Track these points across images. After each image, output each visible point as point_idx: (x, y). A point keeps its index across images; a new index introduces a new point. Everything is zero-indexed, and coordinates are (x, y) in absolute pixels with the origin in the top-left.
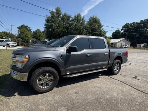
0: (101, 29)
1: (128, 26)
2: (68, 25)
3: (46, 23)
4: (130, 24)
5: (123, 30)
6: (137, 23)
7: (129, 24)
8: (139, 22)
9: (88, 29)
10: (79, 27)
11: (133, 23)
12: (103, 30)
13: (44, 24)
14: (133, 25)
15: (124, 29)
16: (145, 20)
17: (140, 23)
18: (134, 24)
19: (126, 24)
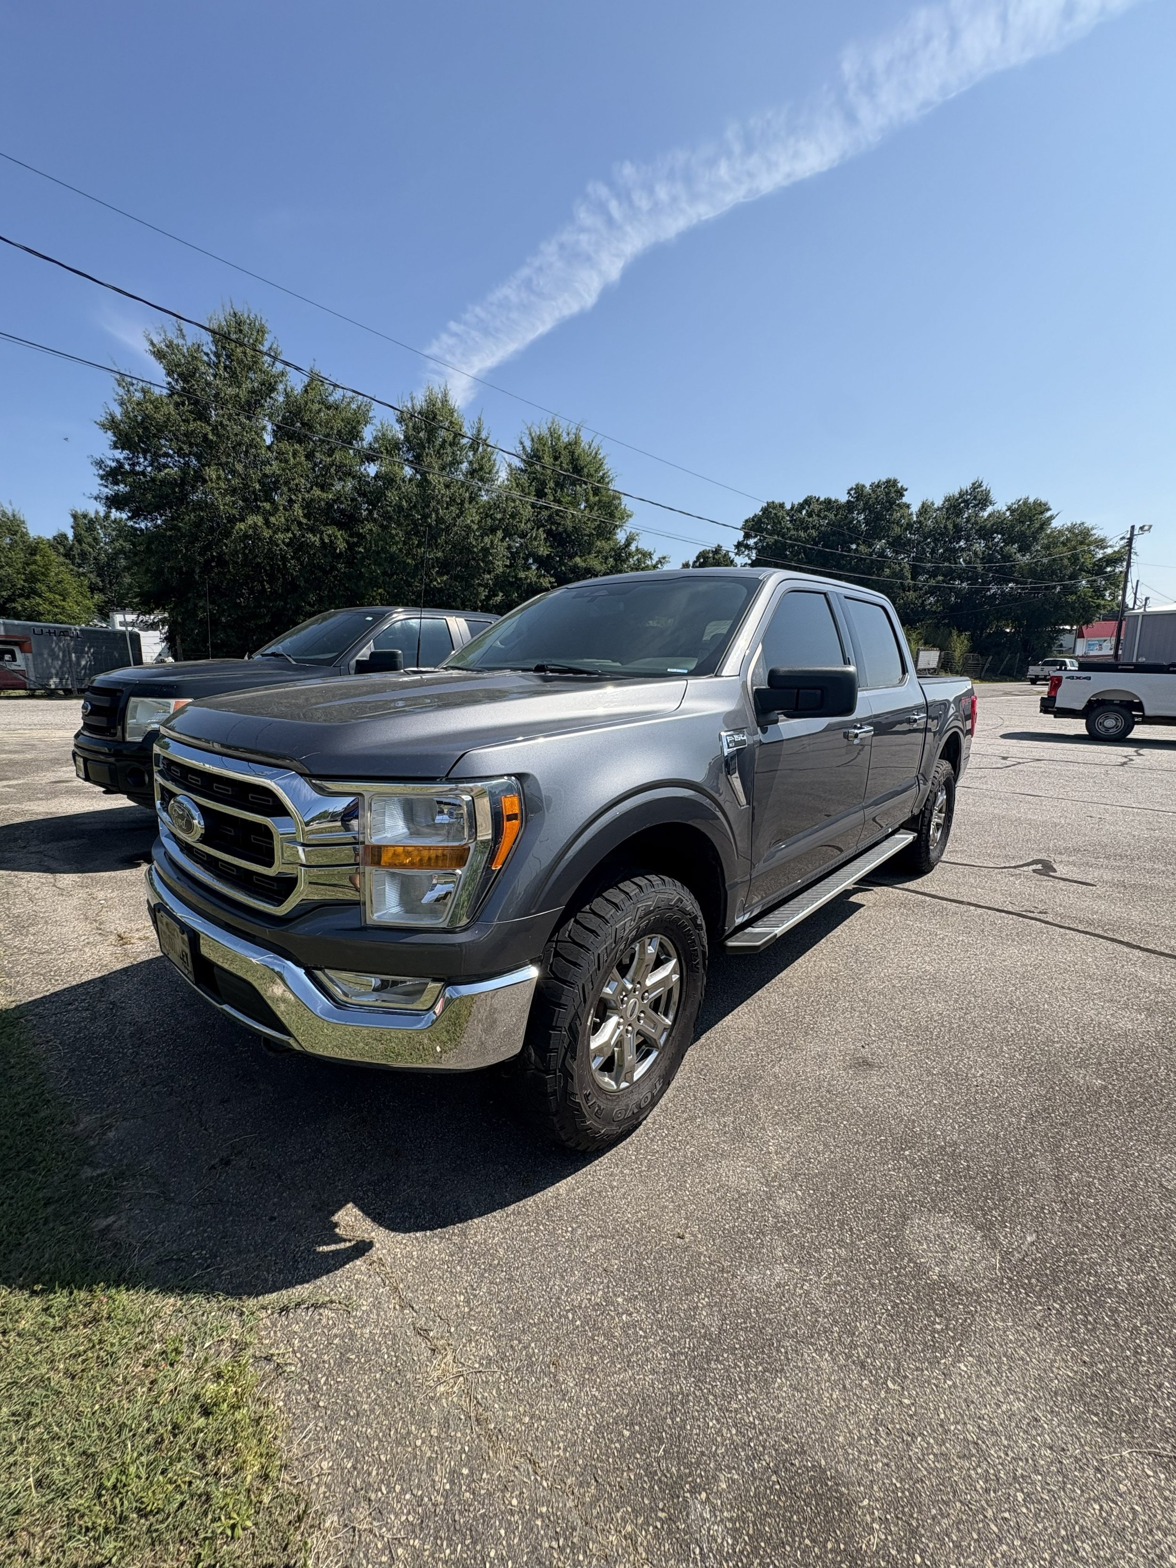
0: (621, 536)
1: (777, 521)
2: (350, 484)
3: (120, 454)
4: (788, 507)
5: (747, 547)
6: (828, 502)
7: (782, 506)
8: (843, 498)
9: (523, 535)
10: (454, 509)
11: (807, 502)
12: (633, 548)
13: (100, 464)
14: (810, 515)
15: (751, 542)
16: (876, 487)
17: (850, 506)
18: (816, 507)
19: (765, 510)
